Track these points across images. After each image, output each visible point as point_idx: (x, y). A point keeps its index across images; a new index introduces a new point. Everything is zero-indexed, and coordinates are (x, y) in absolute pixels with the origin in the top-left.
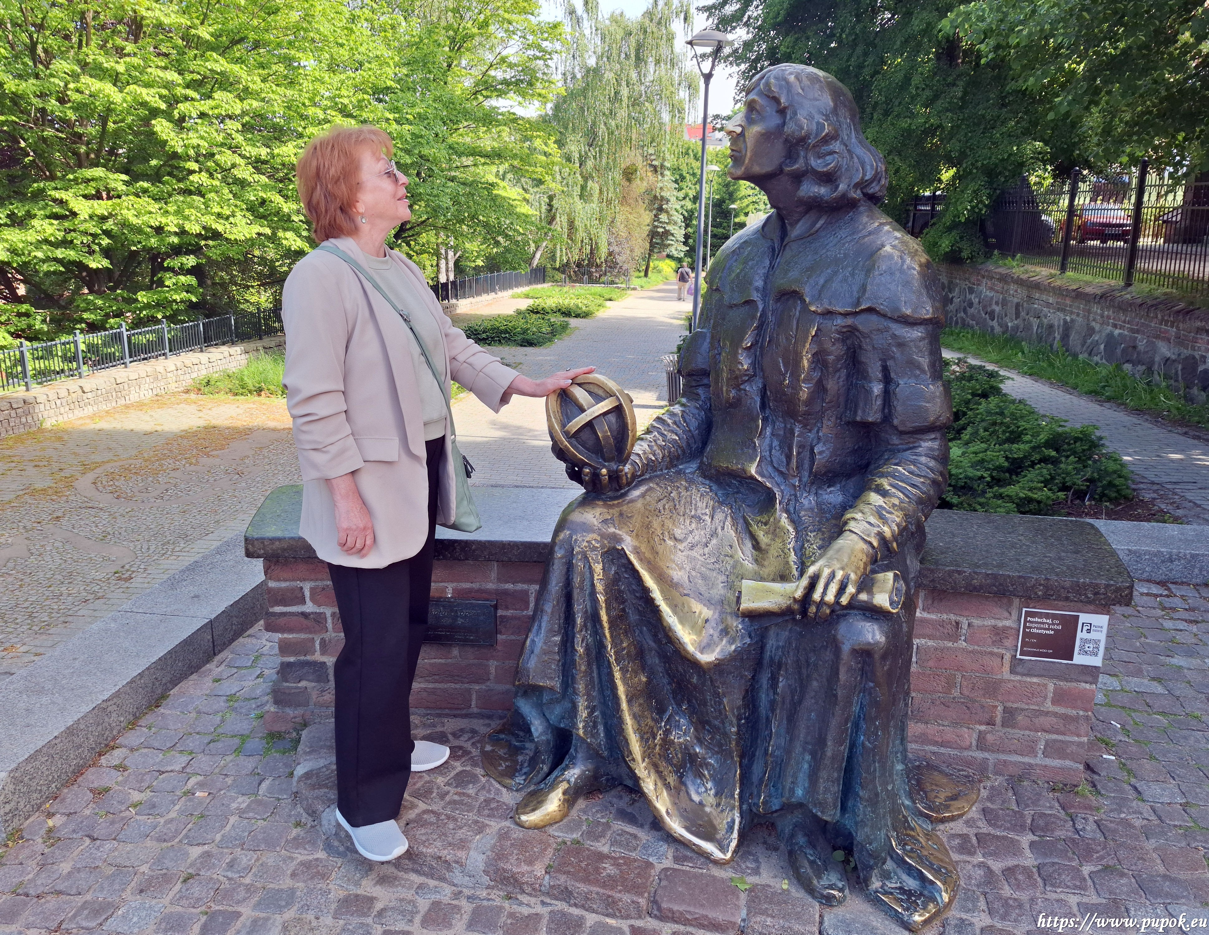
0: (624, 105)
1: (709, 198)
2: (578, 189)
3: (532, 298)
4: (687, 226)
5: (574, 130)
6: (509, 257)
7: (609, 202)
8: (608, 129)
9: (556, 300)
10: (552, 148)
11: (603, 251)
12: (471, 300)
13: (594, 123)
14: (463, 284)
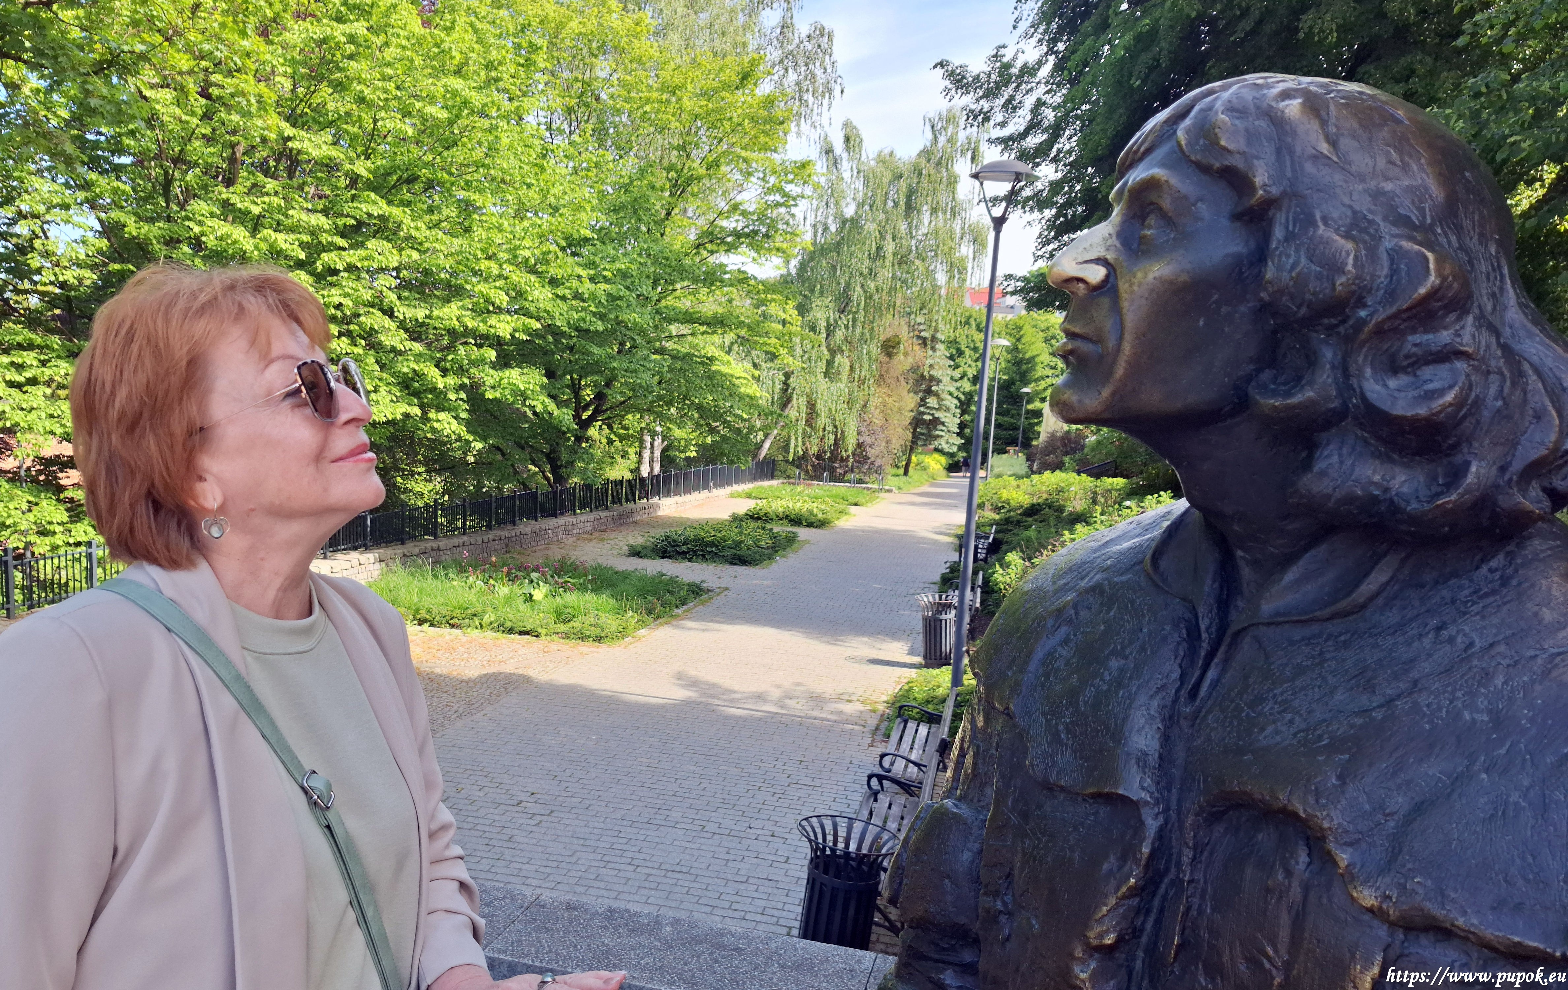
0: (887, 263)
1: (993, 379)
2: (822, 366)
3: (756, 498)
4: (963, 413)
5: (822, 293)
6: (726, 448)
7: (862, 381)
8: (865, 292)
9: (784, 502)
10: (791, 313)
11: (851, 442)
12: (677, 498)
13: (848, 285)
14: (667, 480)
